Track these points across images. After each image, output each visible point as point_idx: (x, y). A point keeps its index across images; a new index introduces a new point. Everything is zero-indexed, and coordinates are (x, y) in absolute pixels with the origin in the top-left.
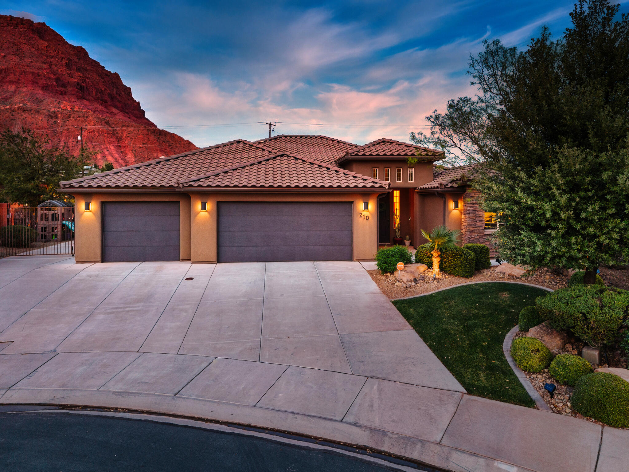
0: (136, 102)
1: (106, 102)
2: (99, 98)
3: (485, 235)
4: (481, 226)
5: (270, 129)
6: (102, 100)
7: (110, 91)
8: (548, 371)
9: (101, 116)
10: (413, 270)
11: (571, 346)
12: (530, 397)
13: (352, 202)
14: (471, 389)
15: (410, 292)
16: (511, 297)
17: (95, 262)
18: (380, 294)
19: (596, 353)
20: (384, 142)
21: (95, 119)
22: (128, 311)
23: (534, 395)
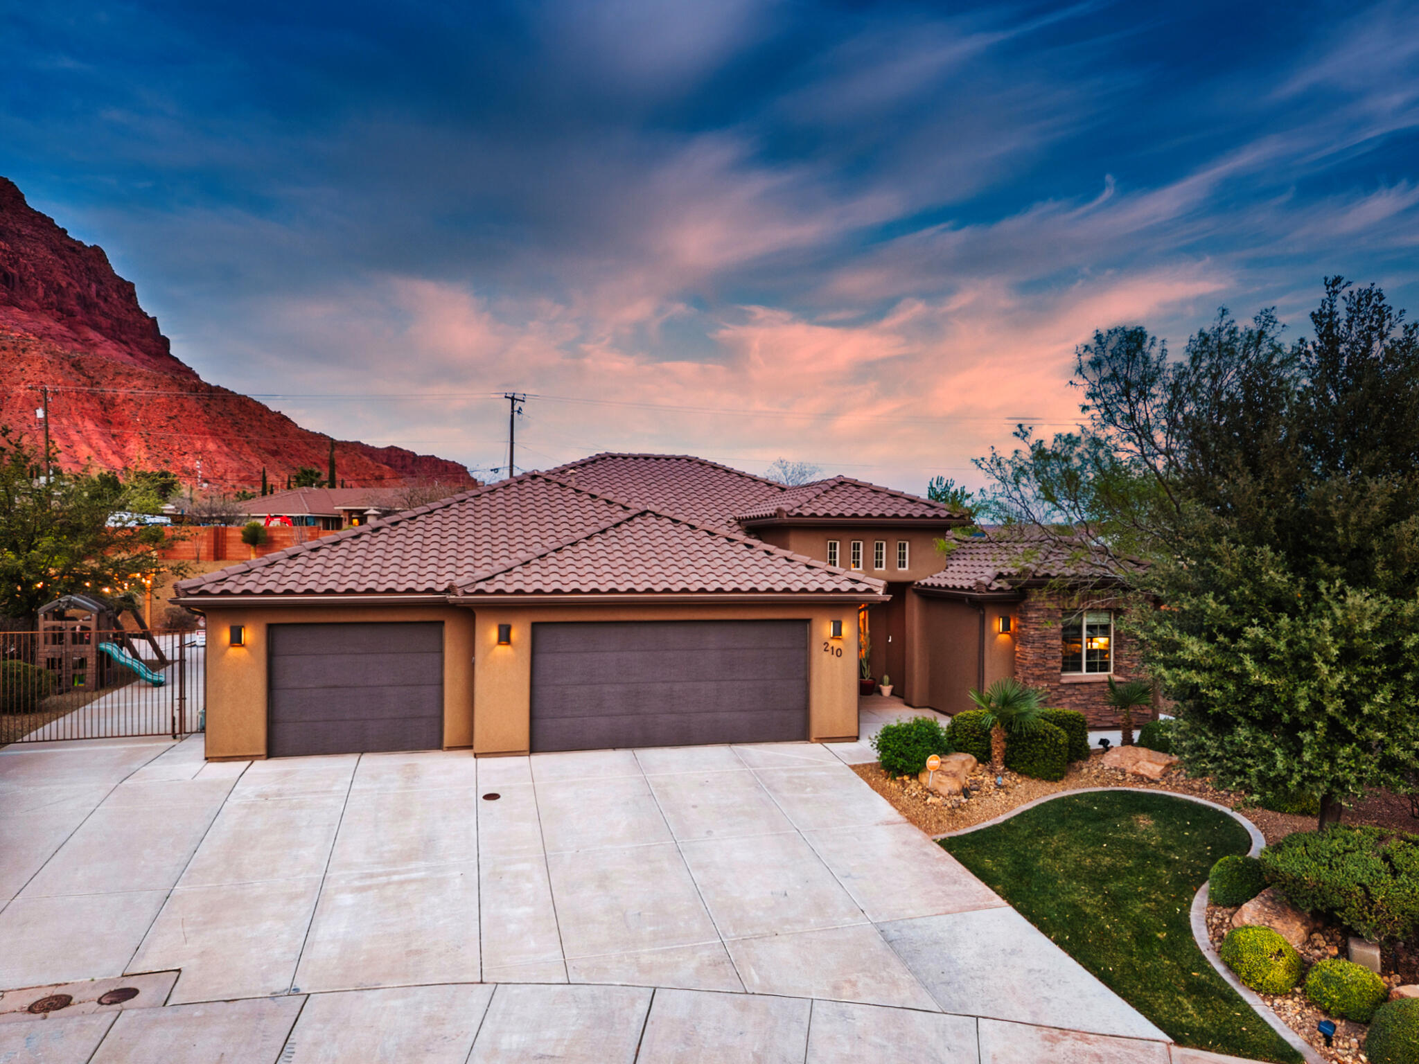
0: (148, 317)
1: (71, 314)
2: (52, 304)
3: (1063, 684)
4: (1055, 668)
5: (513, 408)
6: (61, 310)
7: (81, 287)
8: (1304, 992)
9: (58, 349)
10: (955, 769)
11: (1322, 937)
12: (1288, 1045)
13: (808, 621)
14: (1180, 1035)
15: (963, 818)
16: (1157, 825)
17: (253, 758)
18: (907, 825)
19: (1377, 953)
20: (842, 483)
21: (46, 356)
22: (401, 883)
23: (1295, 1042)
